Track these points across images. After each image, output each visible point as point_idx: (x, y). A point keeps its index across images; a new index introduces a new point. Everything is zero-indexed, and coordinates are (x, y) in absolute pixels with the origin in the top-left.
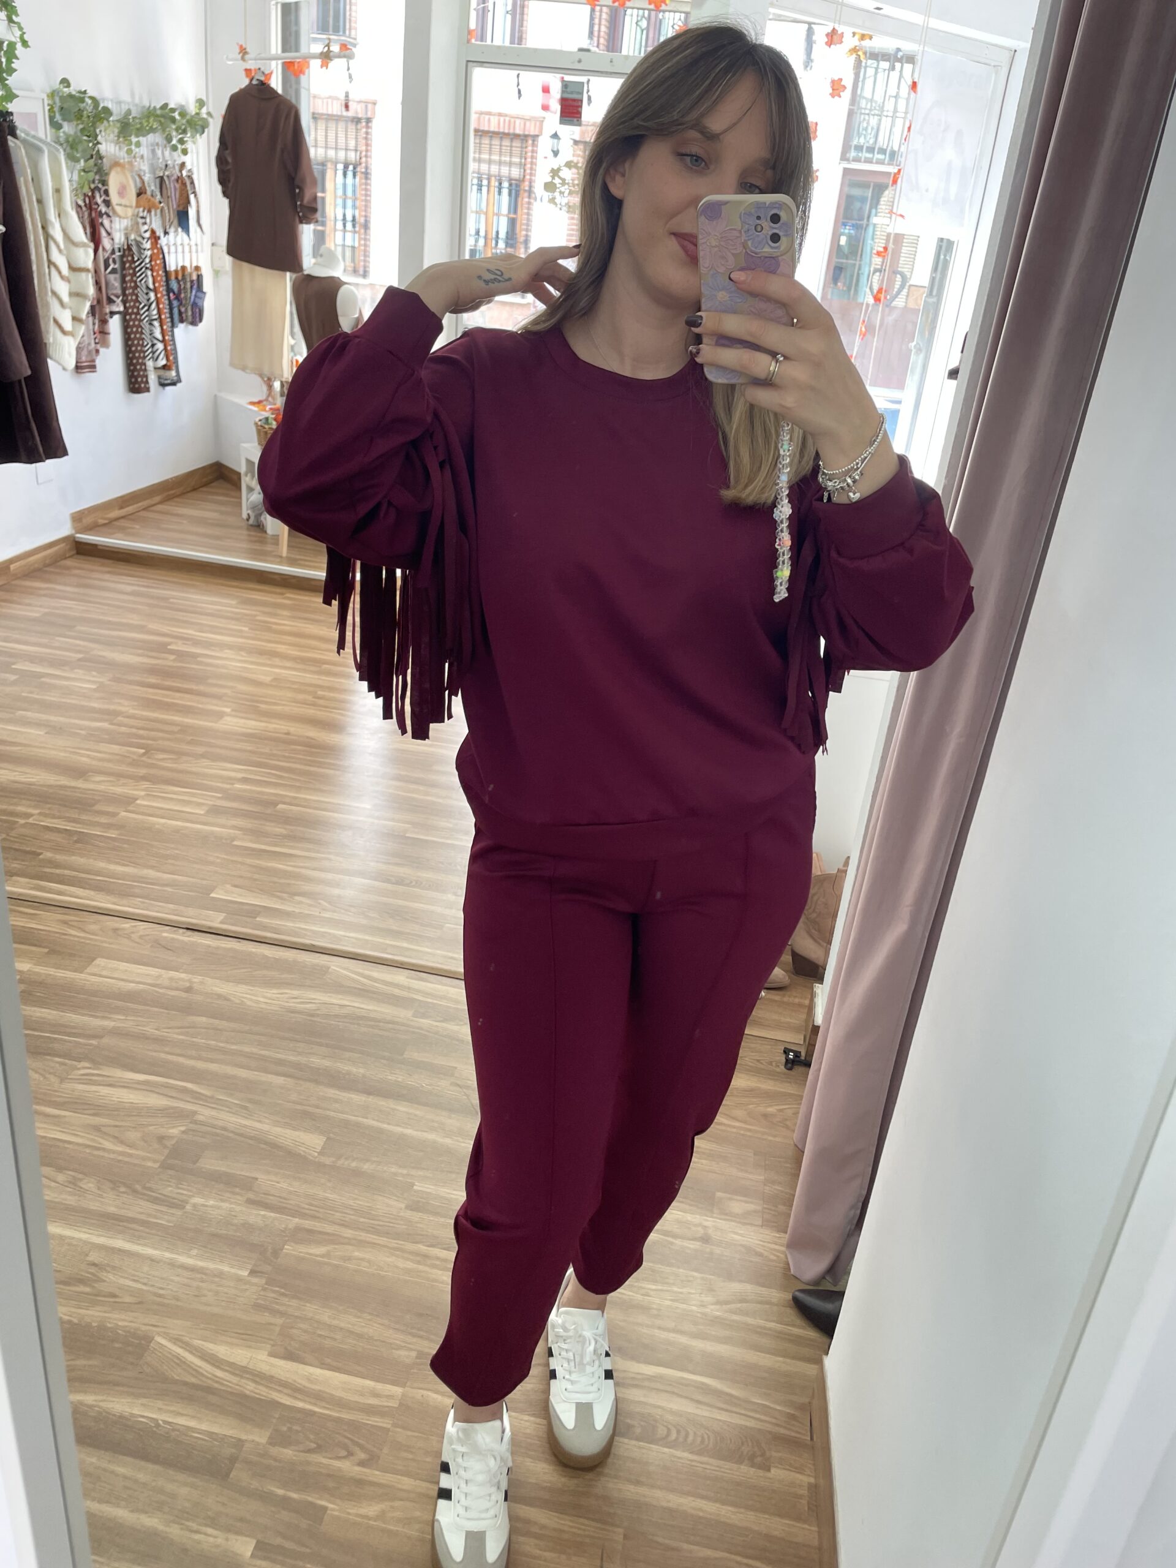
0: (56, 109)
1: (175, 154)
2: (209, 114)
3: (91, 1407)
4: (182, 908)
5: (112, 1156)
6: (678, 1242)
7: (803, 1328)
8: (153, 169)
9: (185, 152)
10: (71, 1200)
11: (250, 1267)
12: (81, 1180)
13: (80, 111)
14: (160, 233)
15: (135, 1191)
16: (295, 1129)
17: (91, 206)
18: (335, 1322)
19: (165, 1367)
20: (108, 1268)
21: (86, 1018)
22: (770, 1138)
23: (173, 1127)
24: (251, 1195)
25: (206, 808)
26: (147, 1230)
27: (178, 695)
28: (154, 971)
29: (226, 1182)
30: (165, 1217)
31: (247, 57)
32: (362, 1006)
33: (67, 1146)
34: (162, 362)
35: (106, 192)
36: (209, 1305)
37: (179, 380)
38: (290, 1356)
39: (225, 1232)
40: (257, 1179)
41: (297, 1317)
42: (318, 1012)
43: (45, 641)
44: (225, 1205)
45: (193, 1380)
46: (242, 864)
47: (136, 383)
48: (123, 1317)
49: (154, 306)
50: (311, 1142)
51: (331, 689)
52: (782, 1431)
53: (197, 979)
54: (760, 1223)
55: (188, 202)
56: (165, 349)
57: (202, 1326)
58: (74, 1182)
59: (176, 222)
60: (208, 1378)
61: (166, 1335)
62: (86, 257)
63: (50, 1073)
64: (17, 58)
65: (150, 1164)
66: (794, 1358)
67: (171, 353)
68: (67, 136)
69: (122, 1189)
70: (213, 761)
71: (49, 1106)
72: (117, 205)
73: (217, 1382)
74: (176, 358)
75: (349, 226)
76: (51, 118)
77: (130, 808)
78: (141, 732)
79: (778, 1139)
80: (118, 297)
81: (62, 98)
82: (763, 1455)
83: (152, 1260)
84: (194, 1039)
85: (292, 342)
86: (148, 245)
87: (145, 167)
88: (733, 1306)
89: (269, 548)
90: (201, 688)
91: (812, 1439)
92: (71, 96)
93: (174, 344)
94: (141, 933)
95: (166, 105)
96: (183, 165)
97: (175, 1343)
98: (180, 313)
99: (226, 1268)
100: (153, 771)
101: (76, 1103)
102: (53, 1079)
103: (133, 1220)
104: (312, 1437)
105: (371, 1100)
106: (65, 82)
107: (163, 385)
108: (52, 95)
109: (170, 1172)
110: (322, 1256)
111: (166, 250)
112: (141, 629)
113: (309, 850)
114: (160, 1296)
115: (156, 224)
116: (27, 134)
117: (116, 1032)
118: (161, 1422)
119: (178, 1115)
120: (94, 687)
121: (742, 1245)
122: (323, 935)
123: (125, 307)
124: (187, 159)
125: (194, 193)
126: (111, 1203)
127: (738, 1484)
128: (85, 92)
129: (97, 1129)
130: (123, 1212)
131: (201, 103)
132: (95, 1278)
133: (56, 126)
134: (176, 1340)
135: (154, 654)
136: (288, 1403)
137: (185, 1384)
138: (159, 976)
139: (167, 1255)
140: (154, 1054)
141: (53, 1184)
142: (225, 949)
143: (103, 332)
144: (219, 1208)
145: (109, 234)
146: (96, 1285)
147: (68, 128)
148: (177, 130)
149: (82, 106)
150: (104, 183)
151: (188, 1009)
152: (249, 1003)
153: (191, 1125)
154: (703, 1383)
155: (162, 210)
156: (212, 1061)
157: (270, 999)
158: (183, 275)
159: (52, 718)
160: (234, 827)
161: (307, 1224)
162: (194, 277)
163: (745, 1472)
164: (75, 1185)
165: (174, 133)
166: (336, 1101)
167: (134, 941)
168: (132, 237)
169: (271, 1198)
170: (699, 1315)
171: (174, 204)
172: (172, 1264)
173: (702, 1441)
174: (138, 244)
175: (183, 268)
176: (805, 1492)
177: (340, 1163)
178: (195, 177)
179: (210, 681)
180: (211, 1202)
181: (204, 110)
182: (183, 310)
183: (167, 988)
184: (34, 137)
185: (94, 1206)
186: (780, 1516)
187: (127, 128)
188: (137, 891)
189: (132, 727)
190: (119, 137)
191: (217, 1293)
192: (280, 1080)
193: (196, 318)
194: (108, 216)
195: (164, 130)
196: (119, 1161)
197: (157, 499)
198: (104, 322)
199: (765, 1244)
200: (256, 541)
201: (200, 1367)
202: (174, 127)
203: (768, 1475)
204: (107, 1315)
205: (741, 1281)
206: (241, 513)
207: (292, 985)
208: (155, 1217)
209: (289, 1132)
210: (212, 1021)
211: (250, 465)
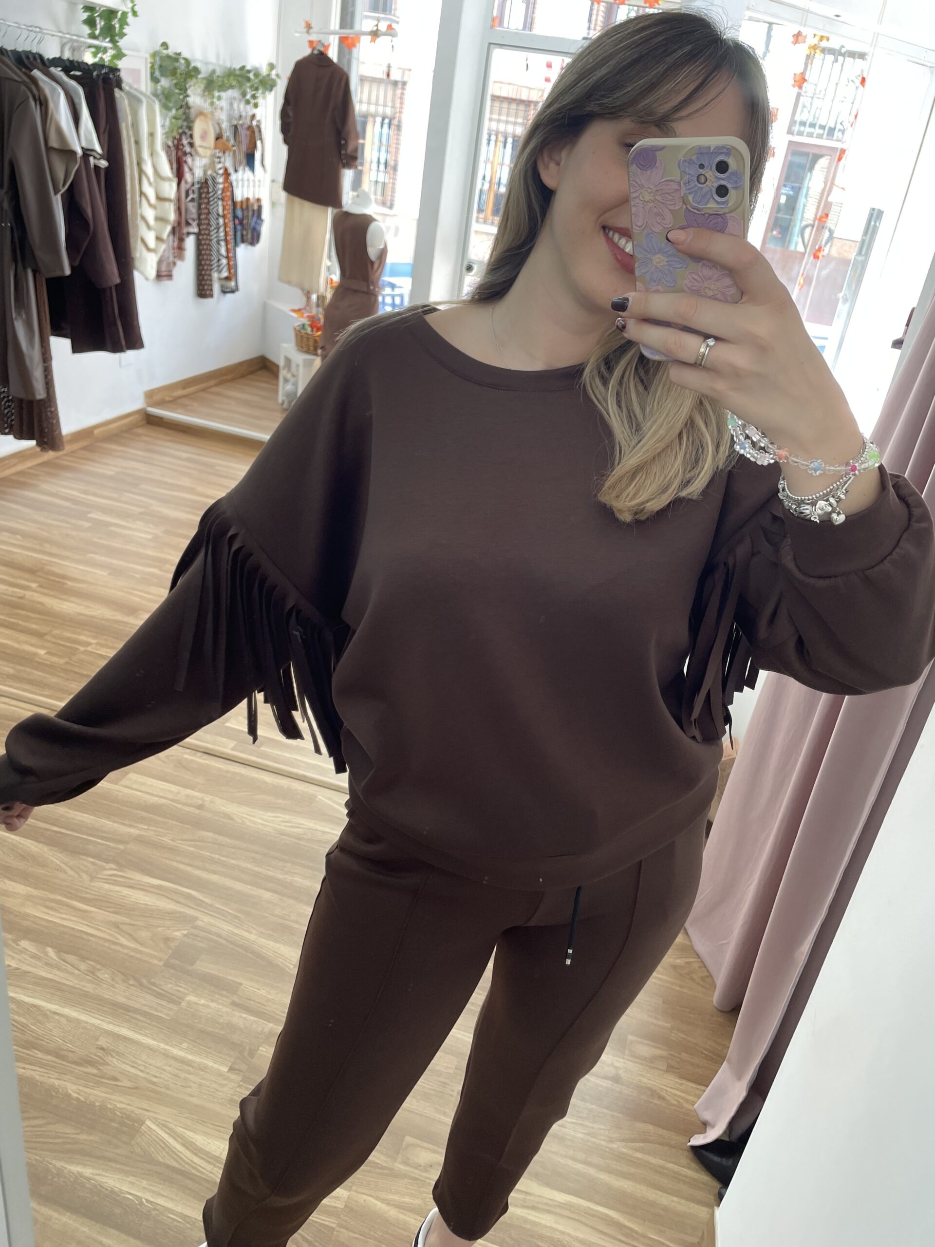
0: (156, 66)
1: (248, 107)
2: (277, 75)
3: (88, 1179)
5: (126, 951)
7: (697, 1171)
8: (230, 118)
9: (256, 106)
10: (89, 988)
11: (229, 1064)
12: (99, 970)
13: (175, 69)
14: (231, 170)
15: (141, 985)
16: (276, 941)
17: (178, 146)
19: (153, 1150)
20: (114, 1054)
21: (116, 825)
22: (678, 989)
23: (177, 930)
24: (235, 998)
26: (149, 1021)
28: (174, 788)
29: (215, 984)
30: (164, 1010)
31: (311, 31)
33: (91, 938)
34: (225, 274)
35: (191, 136)
36: (192, 1096)
37: (237, 289)
39: (212, 1029)
40: (241, 984)
42: (305, 836)
43: (115, 495)
44: (213, 1005)
45: (174, 1164)
47: (203, 290)
48: (122, 1099)
49: (222, 229)
53: (208, 798)
54: (665, 1068)
55: (255, 146)
56: (228, 263)
57: (186, 1115)
58: (92, 972)
59: (244, 162)
60: (187, 1163)
61: (155, 1121)
62: (170, 189)
63: (84, 872)
64: (127, 24)
65: (156, 962)
66: (687, 1199)
67: (232, 267)
68: (163, 89)
69: (131, 982)
71: (79, 901)
72: (201, 146)
73: (193, 1167)
74: (236, 272)
75: (382, 167)
76: (152, 74)
79: (685, 991)
80: (194, 220)
81: (162, 58)
83: (151, 1049)
84: (202, 852)
85: (329, 264)
86: (221, 180)
87: (223, 116)
88: (637, 1145)
92: (168, 57)
93: (235, 260)
95: (243, 68)
96: (253, 116)
97: (161, 1129)
98: (242, 236)
99: (210, 1063)
101: (102, 900)
102: (84, 876)
103: (136, 1011)
106: (165, 45)
107: (224, 292)
108: (154, 55)
109: (172, 971)
111: (234, 184)
112: (191, 490)
114: (154, 1083)
115: (229, 163)
116: (131, 87)
117: (139, 840)
118: (144, 1200)
119: (182, 919)
120: (150, 537)
121: (649, 1088)
123: (199, 229)
124: (258, 112)
125: (261, 139)
126: (120, 994)
128: (179, 54)
129: (116, 925)
130: (131, 1003)
131: (272, 66)
132: (101, 1061)
133: (155, 80)
134: (163, 1126)
137: (168, 1167)
138: (178, 793)
139: (162, 1046)
140: (168, 862)
141: (76, 972)
143: (180, 248)
144: (209, 1007)
145: (191, 170)
146: (100, 1067)
147: (165, 82)
148: (251, 87)
149: (177, 64)
150: (190, 128)
151: (198, 824)
152: (248, 823)
153: (192, 930)
154: (607, 1215)
155: (234, 152)
156: (214, 872)
157: (266, 821)
158: (247, 206)
159: (114, 561)
162: (256, 207)
164: (93, 973)
165: (248, 90)
168: (209, 172)
169: (252, 1003)
170: (607, 1150)
171: (244, 148)
172: (166, 1055)
174: (214, 179)
175: (248, 199)
178: (263, 127)
180: (203, 1001)
181: (274, 72)
182: (245, 233)
183: (184, 804)
184: (136, 90)
185: (107, 995)
187: (212, 84)
190: (204, 91)
191: (200, 1085)
192: (267, 895)
193: (254, 238)
194: (191, 155)
195: (240, 87)
196: (131, 957)
197: (213, 382)
198: (181, 240)
199: (669, 1089)
201: (181, 1153)
202: (248, 85)
204: (107, 1096)
205: (644, 1122)
206: (277, 399)
207: (283, 810)
208: (157, 1010)
209: (271, 944)
210: (216, 836)
211: (288, 361)
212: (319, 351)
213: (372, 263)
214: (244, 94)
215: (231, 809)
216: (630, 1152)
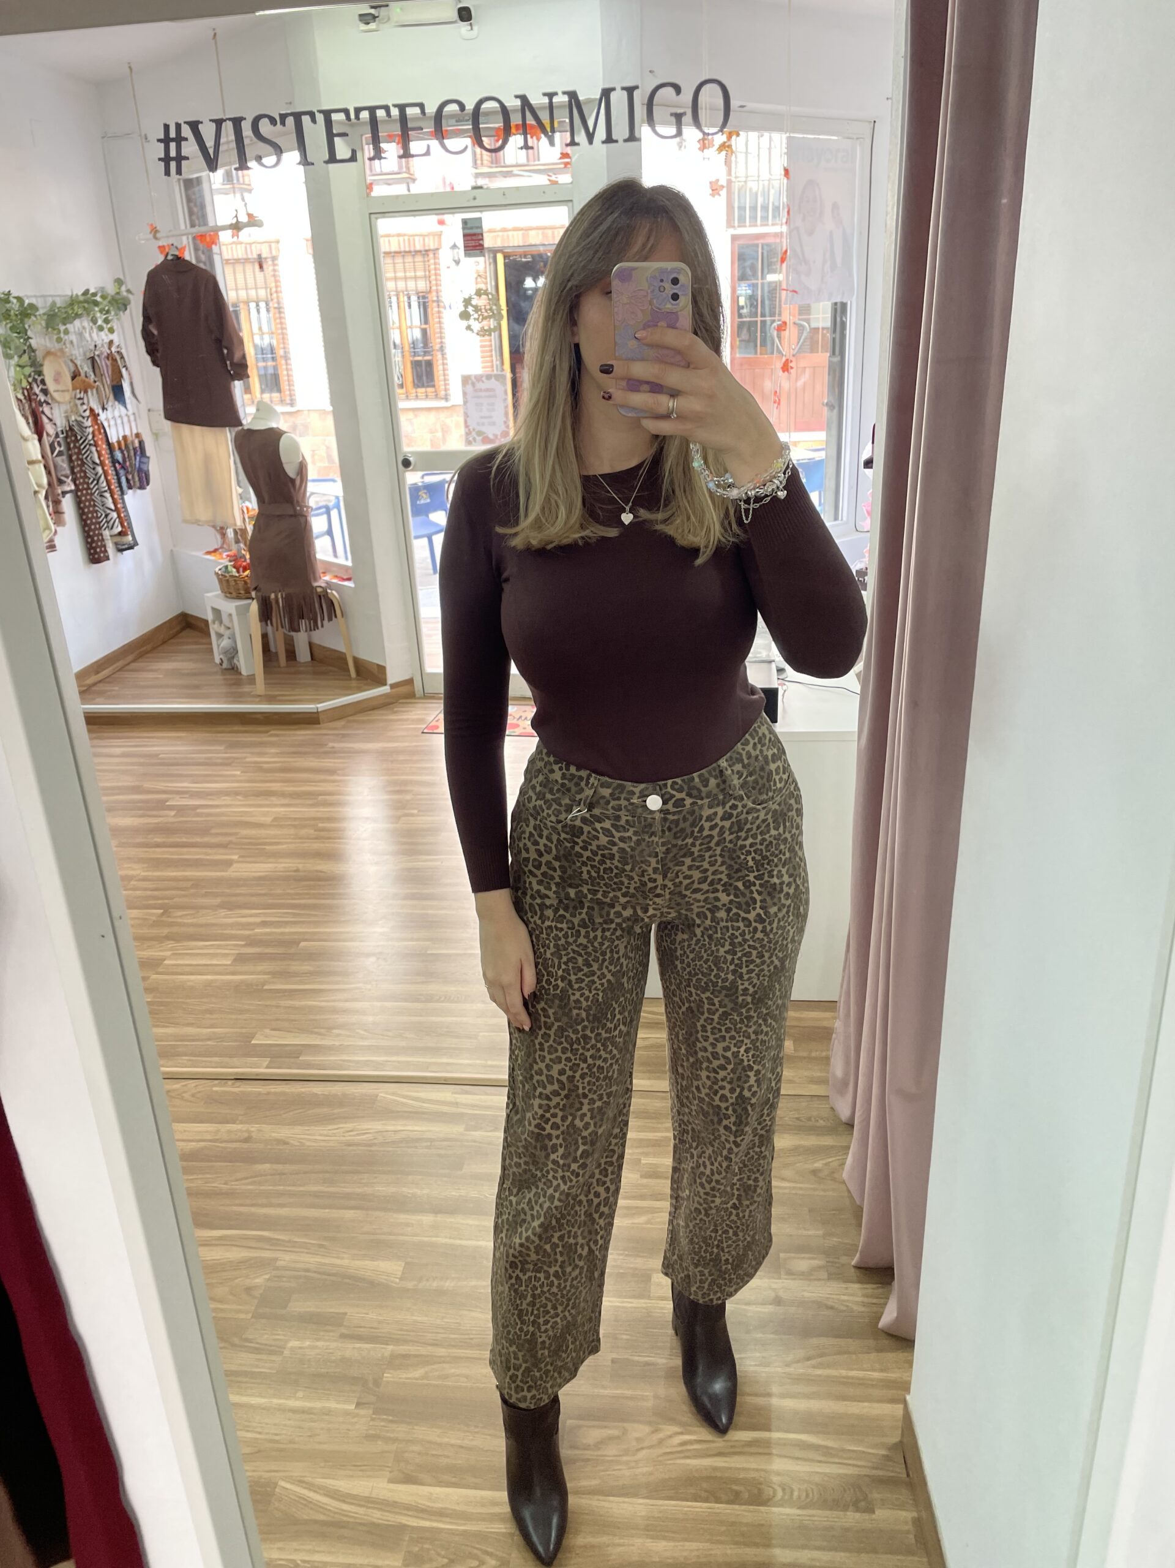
1: (102, 334)
2: (128, 291)
4: (226, 1059)
6: (752, 1308)
8: (84, 351)
9: (111, 330)
11: (355, 1400)
13: (7, 311)
14: (98, 409)
15: (233, 1345)
16: (373, 1259)
17: (30, 397)
18: (446, 1440)
19: (295, 1509)
22: (822, 1193)
23: (255, 1278)
24: (343, 1330)
25: (232, 958)
26: (253, 1381)
27: (185, 850)
28: (211, 1127)
29: (317, 1322)
30: (267, 1365)
31: (158, 235)
32: (416, 1128)
34: (117, 529)
35: (43, 382)
36: (322, 1443)
37: (136, 544)
38: (409, 1479)
39: (325, 1370)
40: (344, 1313)
41: (408, 1441)
42: (375, 1141)
44: (320, 1344)
45: (322, 1517)
46: (277, 1007)
47: (95, 554)
49: (102, 479)
50: (389, 1268)
51: (330, 819)
52: (880, 1473)
53: (254, 1128)
54: (825, 1276)
55: (122, 376)
56: (119, 516)
57: (323, 1464)
59: (112, 397)
60: (335, 1513)
61: (290, 1479)
62: (34, 449)
65: (242, 1316)
66: (878, 1401)
67: (124, 519)
70: (230, 909)
72: (57, 391)
73: (344, 1515)
74: (130, 524)
77: (160, 970)
78: (156, 893)
79: (830, 1193)
80: (67, 477)
82: (865, 1498)
83: (264, 1409)
84: (262, 1188)
86: (89, 423)
87: (76, 351)
88: (813, 1362)
89: (246, 689)
90: (206, 839)
91: (908, 1475)
93: (126, 511)
94: (194, 1091)
95: (86, 292)
96: (111, 343)
97: (297, 1485)
98: (128, 480)
99: (332, 1405)
100: (175, 929)
103: (237, 1373)
104: (443, 1553)
105: (440, 1218)
107: (121, 551)
109: (264, 1321)
110: (422, 1378)
111: (106, 424)
112: (136, 790)
113: (337, 983)
114: (277, 1442)
115: (94, 403)
119: (259, 1264)
121: (813, 1302)
122: (366, 1064)
123: (75, 485)
124: (114, 337)
125: (126, 367)
127: (847, 1530)
128: (9, 293)
131: (119, 282)
134: (301, 1482)
135: (155, 813)
136: (415, 1524)
137: (316, 1522)
138: (218, 1131)
139: (276, 1401)
140: (227, 1208)
142: (275, 1094)
143: (58, 513)
144: (316, 1347)
145: (51, 420)
148: (101, 311)
149: (8, 306)
150: (40, 373)
151: (250, 1158)
152: (308, 1143)
153: (275, 1273)
154: (799, 1440)
155: (98, 388)
156: (284, 1206)
157: (327, 1136)
158: (126, 445)
160: (265, 973)
161: (403, 1349)
162: (137, 444)
163: (852, 1518)
165: (98, 315)
166: (408, 1225)
167: (187, 1101)
168: (73, 418)
169: (364, 1329)
170: (784, 1376)
171: (108, 381)
172: (282, 1410)
173: (807, 1495)
174: (79, 424)
175: (125, 437)
176: (909, 1527)
177: (421, 1286)
178: (123, 351)
179: (213, 831)
180: (307, 1343)
181: (123, 288)
182: (130, 477)
183: (228, 1141)
186: (891, 1553)
187: (55, 319)
188: (180, 1049)
189: (146, 889)
190: (47, 328)
191: (329, 1430)
192: (349, 1214)
193: (143, 480)
194: (48, 404)
195: (88, 314)
197: (130, 658)
198: (57, 503)
199: (833, 1296)
200: (231, 685)
201: (327, 1504)
202: (97, 309)
203: (874, 1516)
205: (816, 1336)
206: (213, 659)
207: (345, 1118)
208: (257, 1366)
209: (368, 1263)
210: (275, 1166)
211: (217, 612)
212: (253, 594)
213: (293, 481)
214: (94, 321)
215: (283, 1132)
216: (810, 1371)
